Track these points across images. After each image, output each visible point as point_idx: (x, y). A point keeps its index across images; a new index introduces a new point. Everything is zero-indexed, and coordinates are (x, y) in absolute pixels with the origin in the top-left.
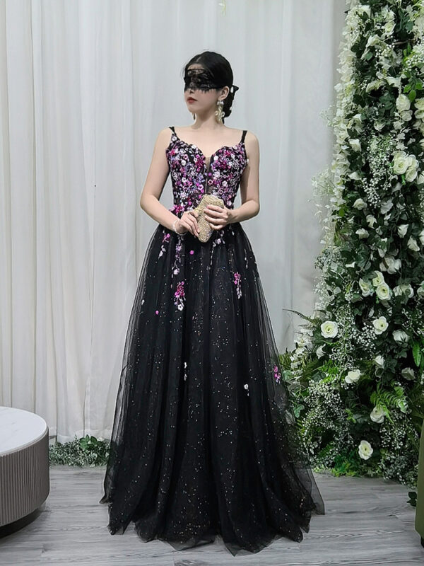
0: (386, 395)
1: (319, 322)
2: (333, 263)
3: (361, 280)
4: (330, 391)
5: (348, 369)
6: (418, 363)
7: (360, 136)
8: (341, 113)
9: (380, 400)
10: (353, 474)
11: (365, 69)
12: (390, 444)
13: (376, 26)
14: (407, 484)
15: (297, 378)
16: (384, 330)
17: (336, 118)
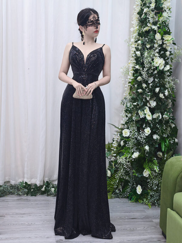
0: (150, 164)
1: (122, 129)
2: (128, 103)
3: (139, 110)
4: (126, 161)
5: (134, 151)
6: (163, 150)
7: (140, 50)
8: (133, 40)
9: (147, 166)
11: (143, 22)
13: (147, 4)
16: (149, 134)
17: (131, 42)
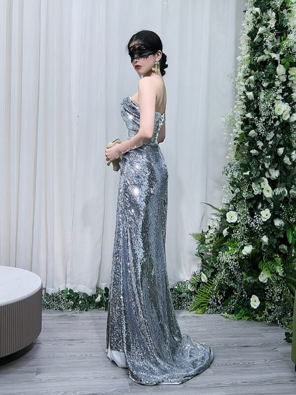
0: (269, 263)
1: (224, 212)
2: (235, 172)
3: (253, 184)
4: (232, 259)
5: (244, 244)
6: (290, 242)
7: (253, 90)
8: (240, 74)
9: (265, 267)
10: (247, 318)
11: (256, 47)
12: (271, 297)
13: (264, 21)
14: (283, 326)
15: (210, 250)
16: (268, 218)
17: (237, 78)
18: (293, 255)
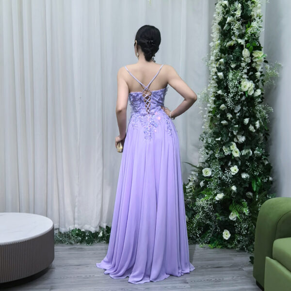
0: (238, 206)
1: (201, 168)
2: (209, 138)
3: (224, 147)
4: (207, 204)
5: (217, 192)
6: (255, 190)
7: (223, 71)
8: (213, 58)
9: (234, 209)
10: (220, 247)
11: (226, 34)
12: (240, 231)
13: (231, 12)
14: (249, 252)
15: (190, 197)
17: (210, 61)
18: (257, 200)
